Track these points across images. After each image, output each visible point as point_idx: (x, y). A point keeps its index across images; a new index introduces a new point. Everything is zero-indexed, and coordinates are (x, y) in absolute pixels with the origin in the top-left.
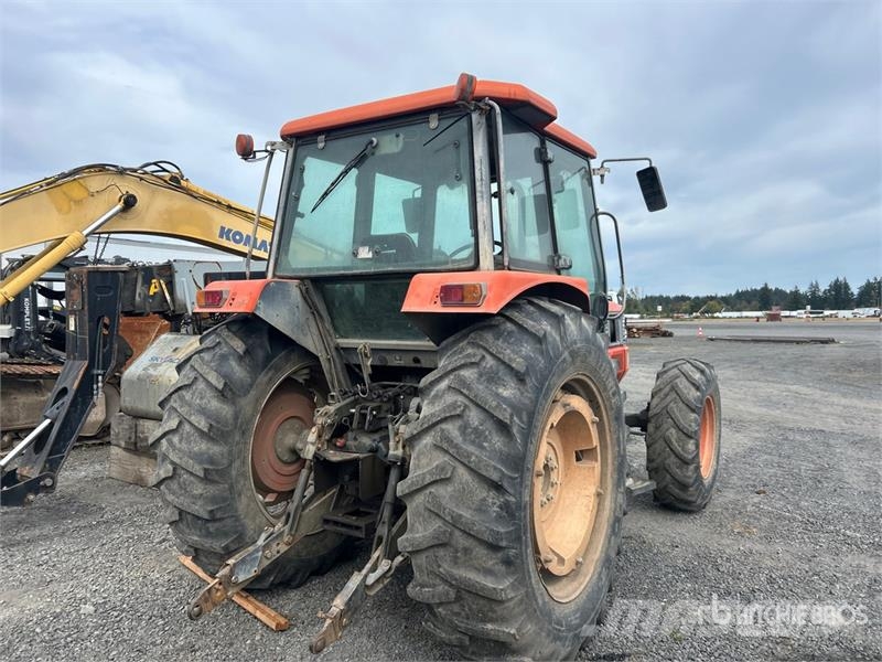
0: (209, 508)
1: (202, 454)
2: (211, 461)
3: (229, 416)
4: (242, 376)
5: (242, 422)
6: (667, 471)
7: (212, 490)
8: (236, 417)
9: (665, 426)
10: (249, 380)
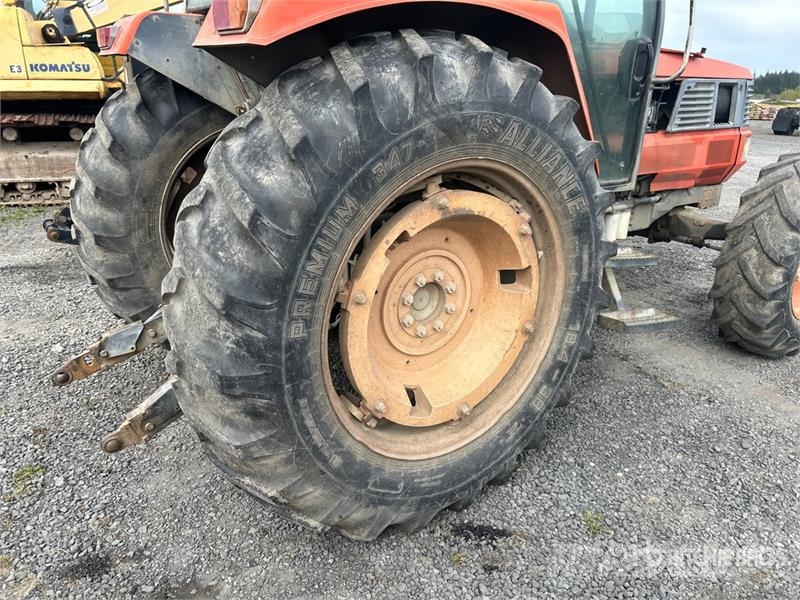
0: (108, 277)
1: (96, 219)
2: (106, 227)
3: (122, 181)
4: (138, 135)
5: (140, 189)
6: (734, 304)
7: (111, 258)
8: (132, 182)
9: (743, 245)
10: (148, 140)
